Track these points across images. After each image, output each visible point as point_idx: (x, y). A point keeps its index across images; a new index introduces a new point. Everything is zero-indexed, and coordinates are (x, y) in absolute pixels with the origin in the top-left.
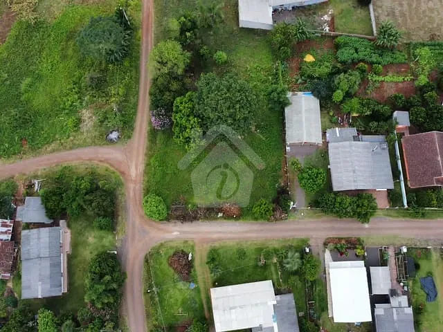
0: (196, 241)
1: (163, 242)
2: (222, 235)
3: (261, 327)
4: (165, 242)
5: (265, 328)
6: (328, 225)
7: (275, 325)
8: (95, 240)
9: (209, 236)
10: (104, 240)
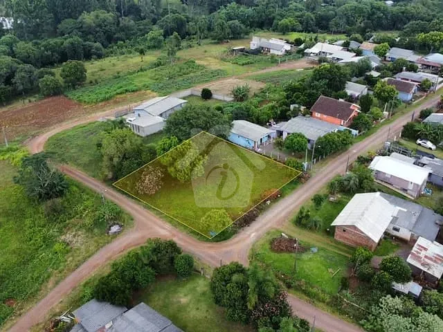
0: (275, 226)
1: (251, 247)
2: (288, 210)
3: (394, 217)
4: (253, 245)
5: (397, 215)
6: (337, 163)
7: (399, 208)
8: (189, 297)
9: (278, 218)
10: (198, 289)
